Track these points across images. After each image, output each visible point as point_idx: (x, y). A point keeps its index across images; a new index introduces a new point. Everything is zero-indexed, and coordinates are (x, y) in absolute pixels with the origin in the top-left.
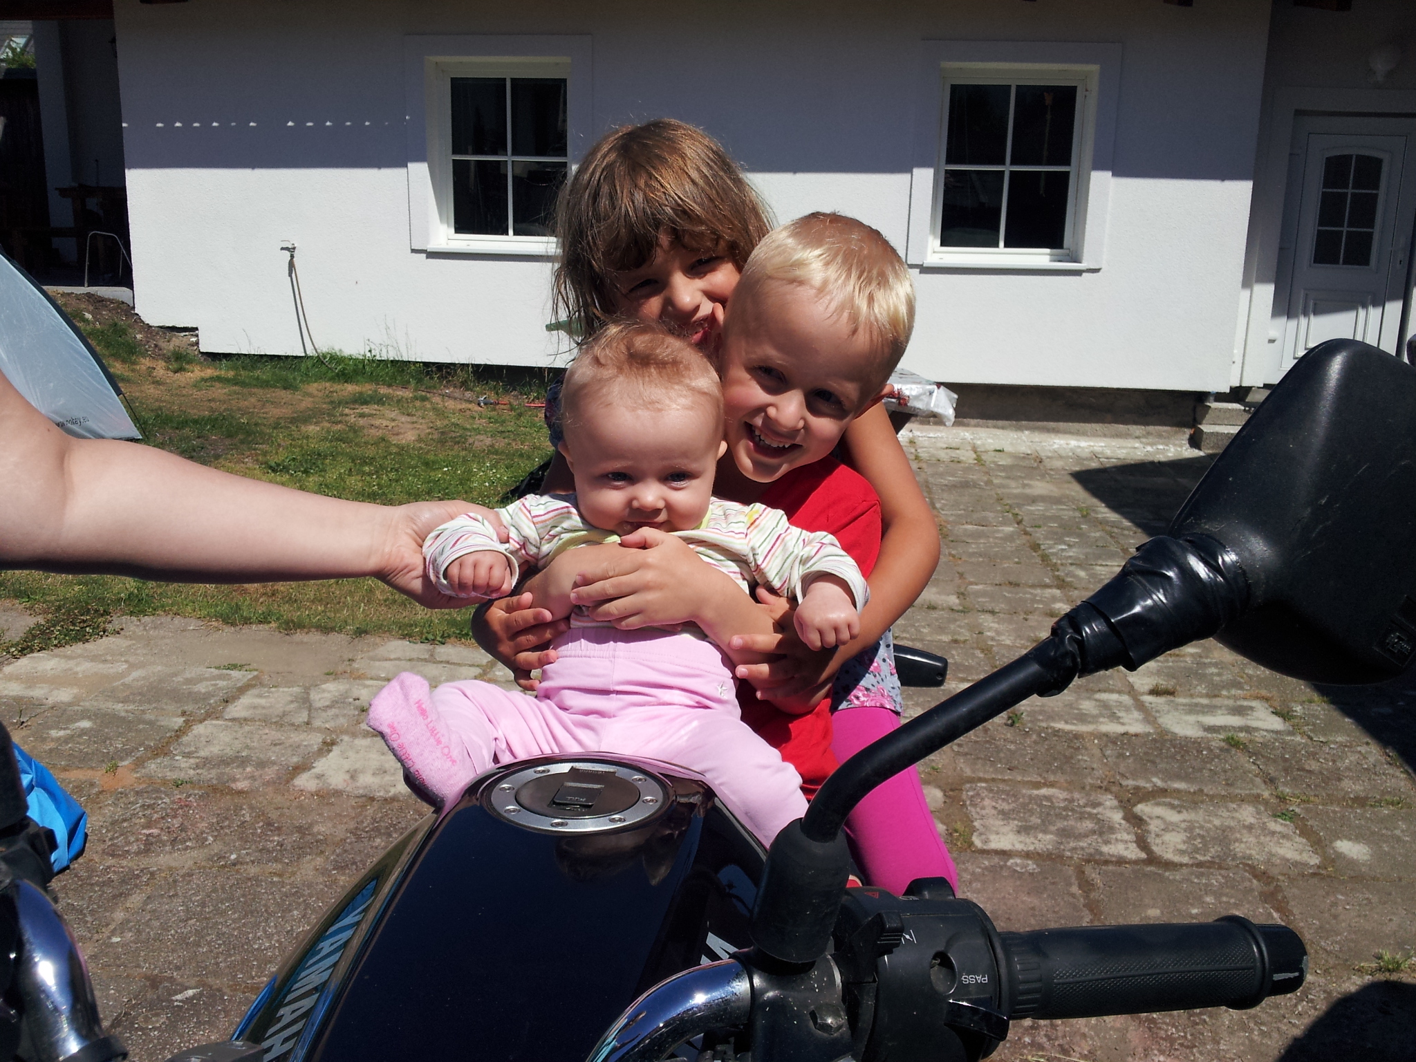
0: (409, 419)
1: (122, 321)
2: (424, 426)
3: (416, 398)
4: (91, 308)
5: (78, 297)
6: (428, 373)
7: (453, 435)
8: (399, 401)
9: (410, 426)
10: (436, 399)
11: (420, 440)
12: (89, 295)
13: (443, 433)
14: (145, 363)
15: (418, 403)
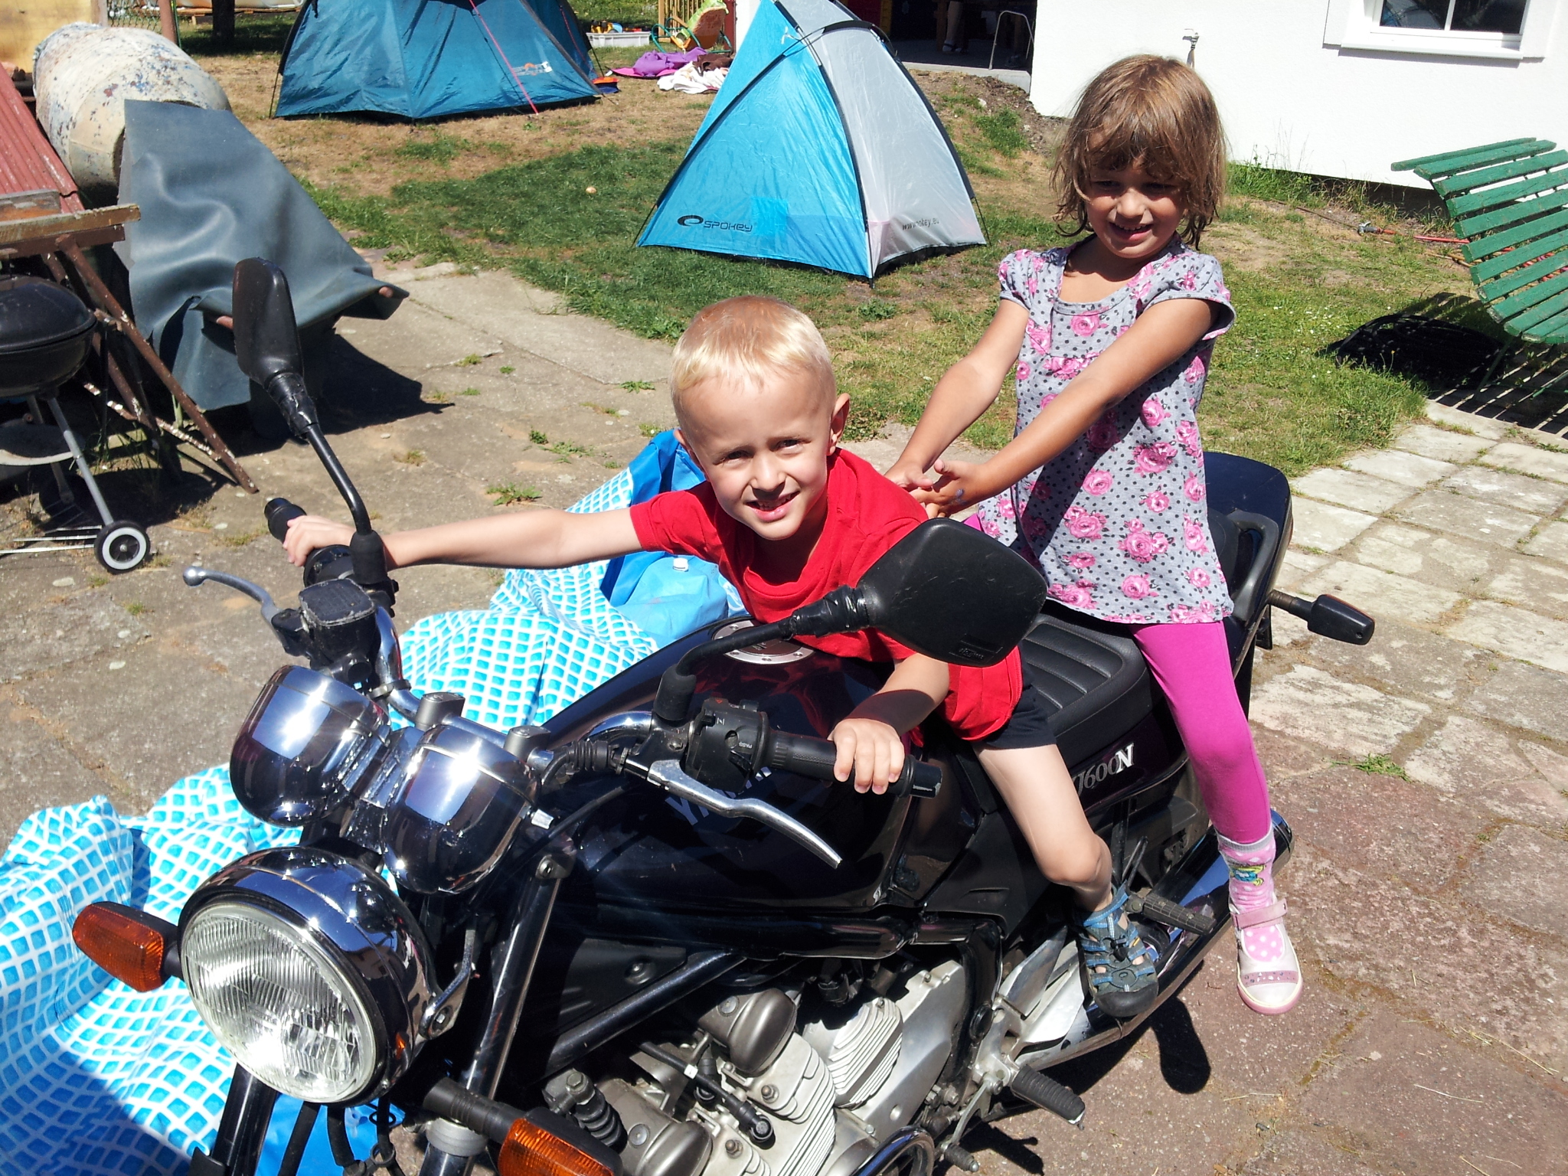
0: (1267, 243)
1: (1014, 110)
2: (1280, 254)
3: (1288, 218)
4: (988, 93)
5: (978, 81)
6: (1314, 189)
7: (1308, 267)
8: (1266, 220)
9: (1263, 251)
10: (1310, 222)
11: (1268, 270)
12: (989, 79)
13: (1298, 264)
14: (1026, 156)
15: (1287, 224)
